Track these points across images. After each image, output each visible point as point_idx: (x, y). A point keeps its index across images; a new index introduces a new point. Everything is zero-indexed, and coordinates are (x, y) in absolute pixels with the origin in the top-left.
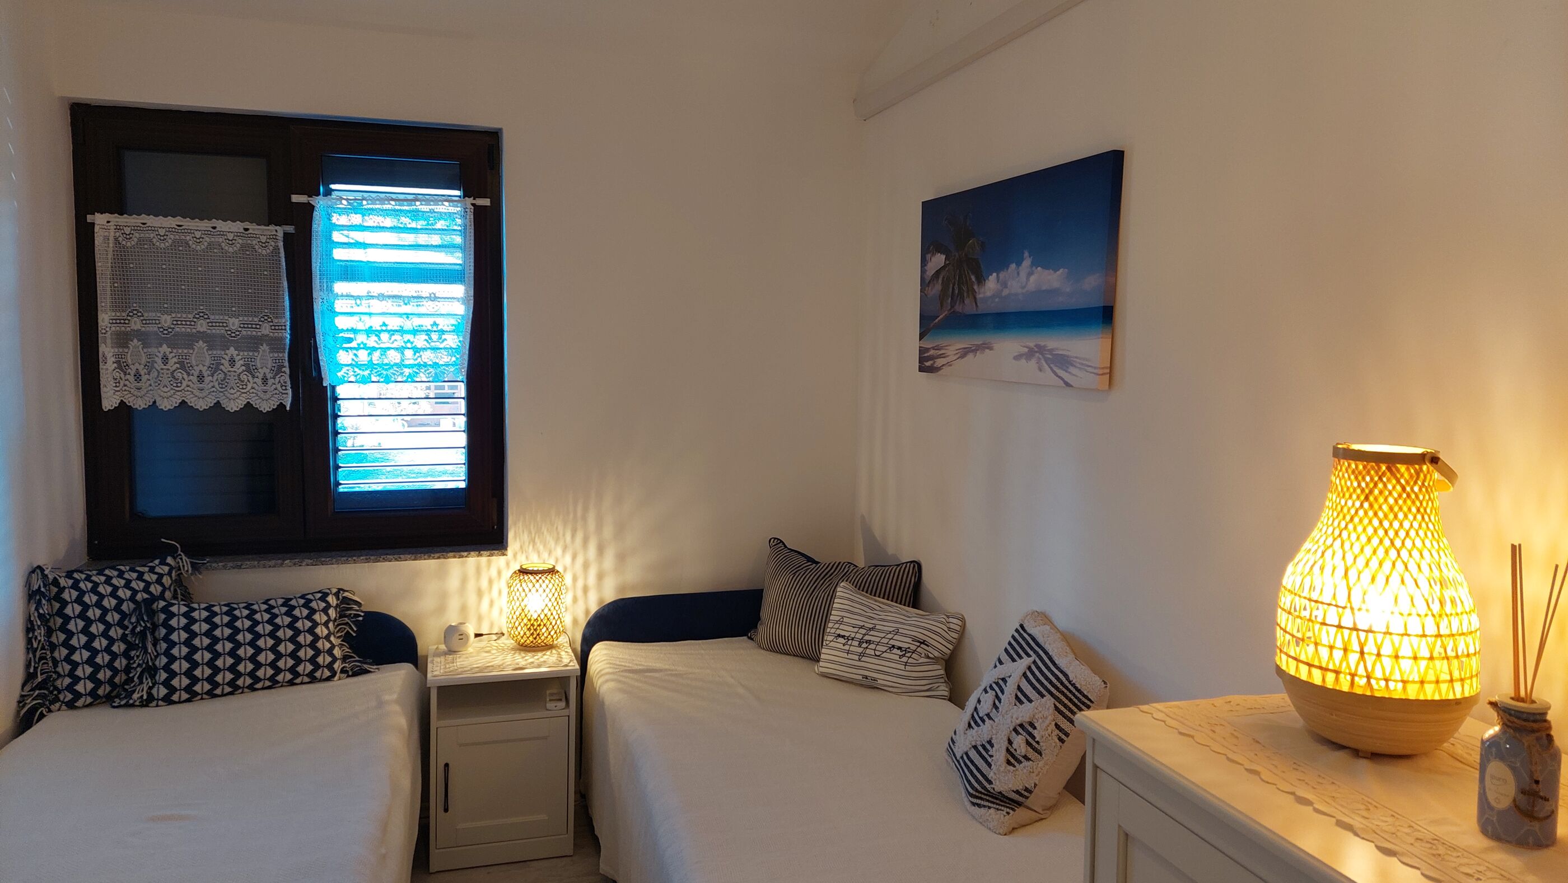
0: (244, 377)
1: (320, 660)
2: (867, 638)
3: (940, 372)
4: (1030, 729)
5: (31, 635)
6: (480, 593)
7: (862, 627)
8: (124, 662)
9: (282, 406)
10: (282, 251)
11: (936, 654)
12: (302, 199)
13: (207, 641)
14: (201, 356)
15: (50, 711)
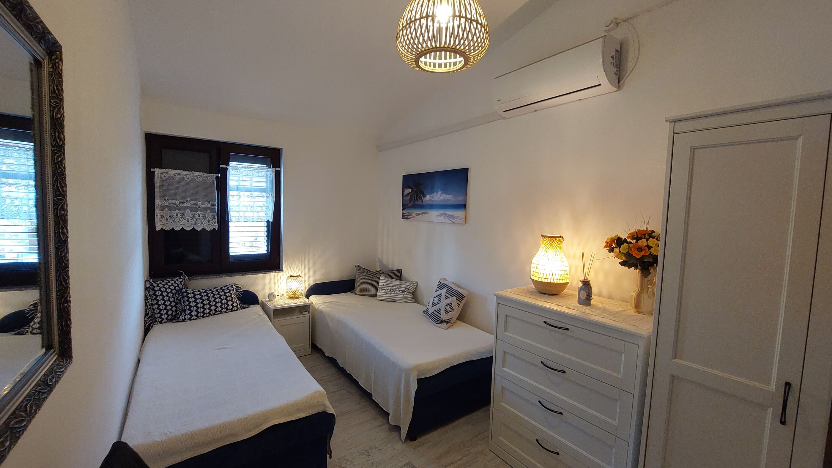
0: (202, 220)
1: (234, 305)
2: (392, 289)
3: (410, 219)
4: (451, 305)
5: (147, 301)
6: (275, 283)
7: (390, 286)
8: (175, 308)
9: (214, 229)
10: (215, 182)
11: (411, 291)
12: (224, 166)
13: (201, 301)
14: (188, 214)
15: (154, 325)
